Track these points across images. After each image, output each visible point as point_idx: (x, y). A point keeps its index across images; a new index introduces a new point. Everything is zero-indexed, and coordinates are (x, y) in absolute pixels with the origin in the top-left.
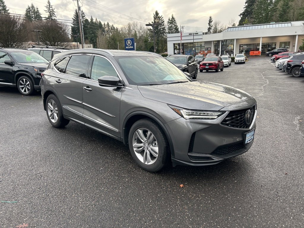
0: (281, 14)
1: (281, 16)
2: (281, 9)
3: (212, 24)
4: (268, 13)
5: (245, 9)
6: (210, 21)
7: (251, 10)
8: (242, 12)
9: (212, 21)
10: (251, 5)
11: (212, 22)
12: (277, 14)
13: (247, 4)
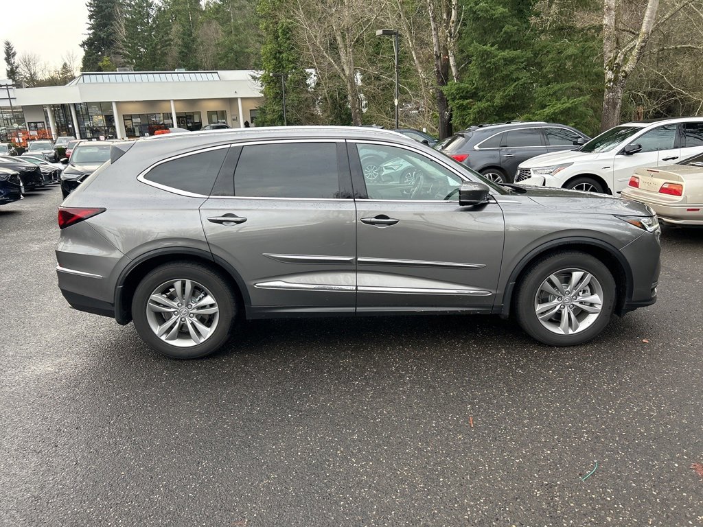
0: (183, 52)
1: (183, 56)
2: (180, 42)
3: (16, 60)
4: (155, 49)
5: (91, 32)
6: (9, 55)
7: (108, 36)
8: (85, 38)
9: (14, 54)
10: (105, 26)
11: (16, 57)
12: (175, 51)
13: (92, 22)
